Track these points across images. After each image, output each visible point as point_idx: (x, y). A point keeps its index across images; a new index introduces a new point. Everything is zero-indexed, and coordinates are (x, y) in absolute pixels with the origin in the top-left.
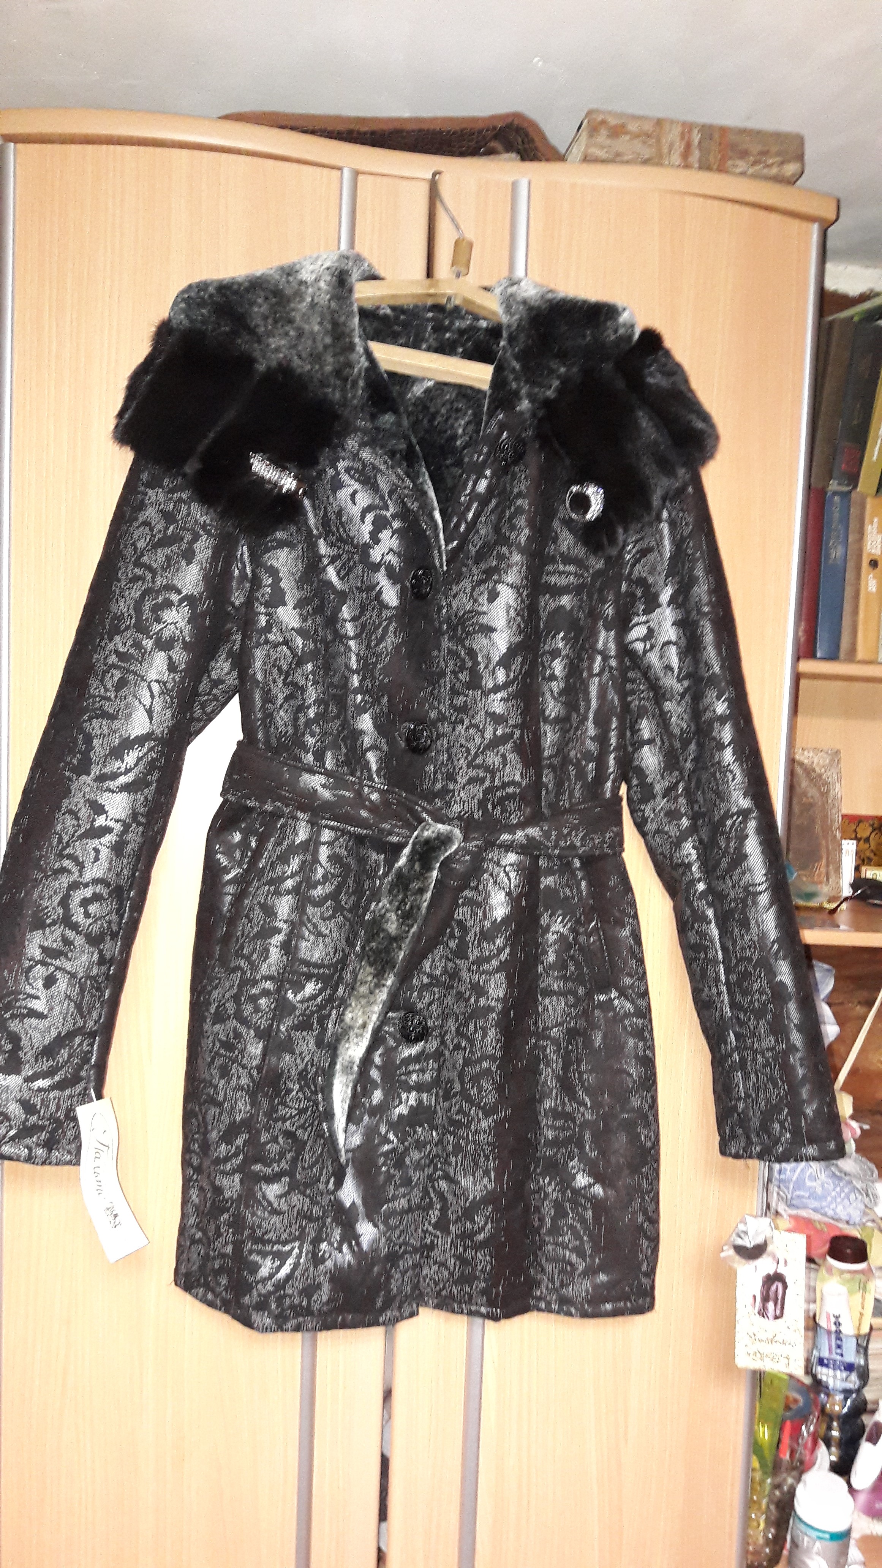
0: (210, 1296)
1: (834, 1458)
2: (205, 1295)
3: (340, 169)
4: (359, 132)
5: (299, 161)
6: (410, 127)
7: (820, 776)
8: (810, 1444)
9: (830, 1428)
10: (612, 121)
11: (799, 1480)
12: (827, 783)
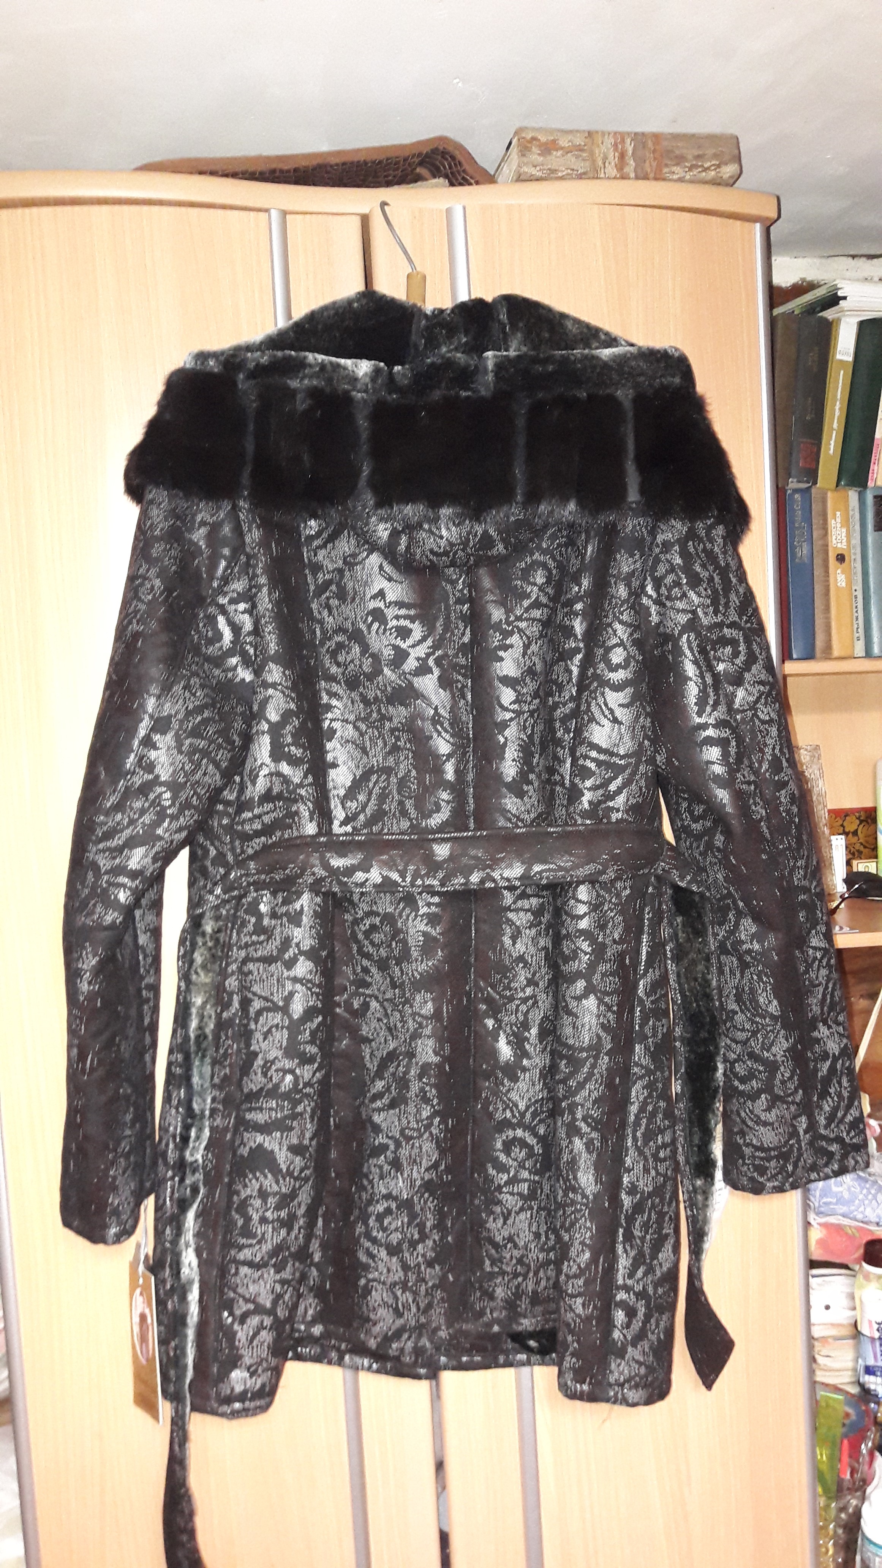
3: (267, 210)
4: (281, 171)
5: (224, 207)
6: (333, 161)
8: (868, 1461)
10: (543, 139)
11: (863, 1499)
12: (809, 780)
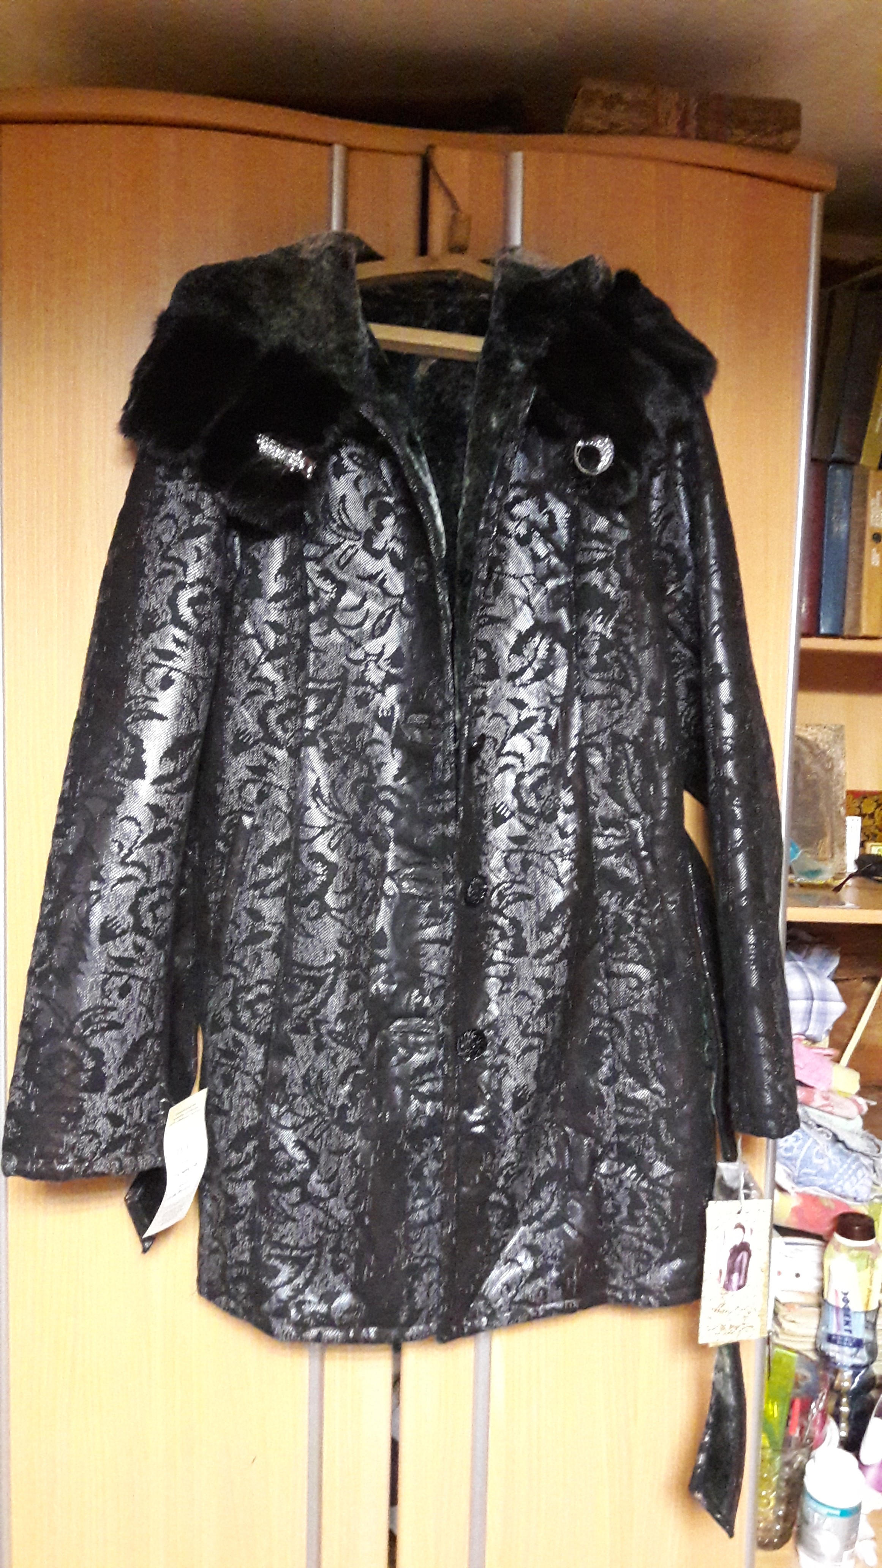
0: (232, 1304)
1: (844, 1434)
2: (227, 1303)
3: (328, 144)
7: (824, 752)
8: (819, 1421)
9: (838, 1404)
11: (809, 1457)
12: (830, 759)
